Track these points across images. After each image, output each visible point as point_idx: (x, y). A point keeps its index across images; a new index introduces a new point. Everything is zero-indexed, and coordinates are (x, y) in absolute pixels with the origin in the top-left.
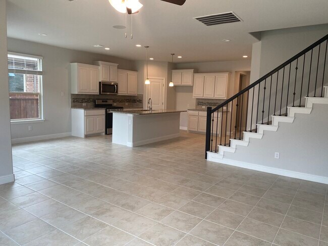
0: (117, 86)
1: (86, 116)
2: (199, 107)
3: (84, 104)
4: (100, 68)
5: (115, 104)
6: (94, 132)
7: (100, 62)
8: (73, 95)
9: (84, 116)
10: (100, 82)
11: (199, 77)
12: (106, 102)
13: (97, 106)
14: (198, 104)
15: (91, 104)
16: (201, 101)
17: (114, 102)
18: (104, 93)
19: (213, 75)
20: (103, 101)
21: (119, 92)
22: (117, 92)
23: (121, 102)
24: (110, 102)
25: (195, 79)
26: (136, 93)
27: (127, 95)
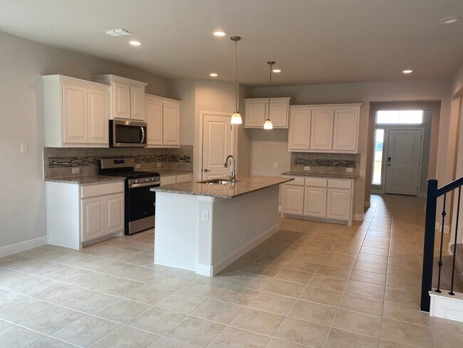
0: (145, 128)
1: (85, 199)
2: (298, 168)
3: (75, 170)
4: (112, 89)
5: (138, 167)
6: (101, 234)
7: (111, 77)
8: (48, 150)
9: (80, 199)
10: (111, 122)
11: (301, 113)
12: (123, 162)
13: (105, 173)
14: (296, 163)
15: (90, 169)
16: (301, 157)
17: (136, 162)
18: (118, 145)
19: (329, 108)
20: (116, 162)
21: (148, 142)
22: (145, 142)
23: (148, 161)
24: (129, 163)
25: (292, 117)
26: (178, 143)
27: (162, 147)
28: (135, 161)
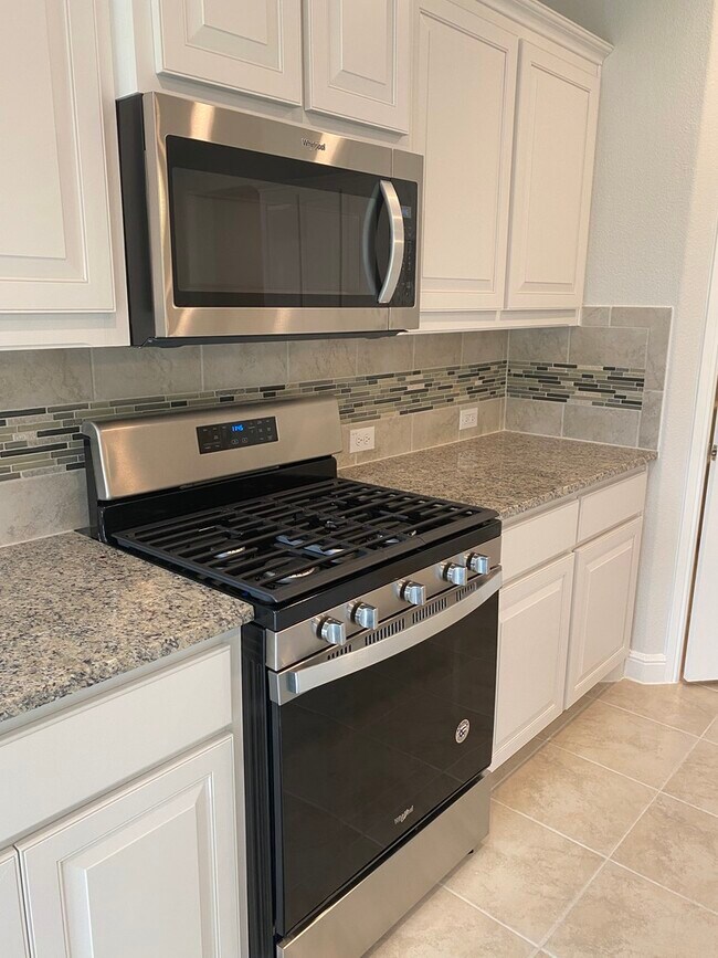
17: (353, 414)
20: (211, 440)
23: (415, 402)
26: (573, 300)
27: (498, 324)
28: (346, 412)
